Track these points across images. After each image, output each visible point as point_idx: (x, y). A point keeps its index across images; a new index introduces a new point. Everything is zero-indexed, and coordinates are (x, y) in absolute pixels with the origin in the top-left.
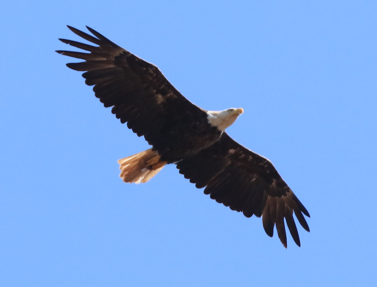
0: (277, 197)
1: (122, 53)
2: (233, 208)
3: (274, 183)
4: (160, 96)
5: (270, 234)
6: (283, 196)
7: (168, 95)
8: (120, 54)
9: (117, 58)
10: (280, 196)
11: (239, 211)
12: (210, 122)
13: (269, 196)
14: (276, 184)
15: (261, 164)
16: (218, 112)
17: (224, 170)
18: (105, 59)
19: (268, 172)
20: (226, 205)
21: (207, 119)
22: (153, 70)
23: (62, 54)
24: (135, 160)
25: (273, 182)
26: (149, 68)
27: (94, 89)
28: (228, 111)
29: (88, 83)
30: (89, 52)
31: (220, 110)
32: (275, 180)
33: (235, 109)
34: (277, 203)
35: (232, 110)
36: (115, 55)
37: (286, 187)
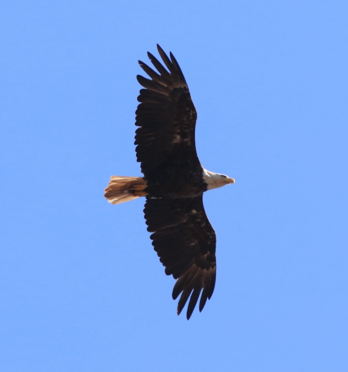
0: (200, 268)
1: (182, 87)
2: (161, 260)
3: (206, 255)
4: (178, 137)
5: (175, 296)
6: (205, 270)
7: (185, 140)
8: (180, 88)
9: (175, 89)
10: (203, 268)
11: (164, 265)
12: (204, 178)
13: (194, 264)
14: (207, 256)
15: (209, 234)
16: (214, 174)
17: (176, 225)
18: (166, 86)
19: (209, 243)
20: (159, 255)
21: (203, 174)
22: (193, 114)
23: (140, 66)
24: (124, 181)
25: (206, 253)
26: (192, 110)
27: (139, 107)
28: (222, 176)
29: (139, 99)
30: (159, 74)
31: (215, 173)
32: (209, 253)
33: (228, 177)
34: (197, 273)
35: (225, 177)
36: (176, 87)
37: (214, 262)
